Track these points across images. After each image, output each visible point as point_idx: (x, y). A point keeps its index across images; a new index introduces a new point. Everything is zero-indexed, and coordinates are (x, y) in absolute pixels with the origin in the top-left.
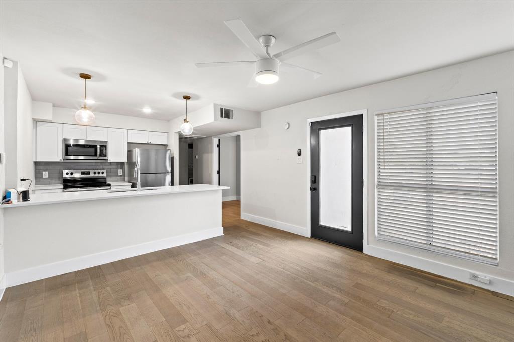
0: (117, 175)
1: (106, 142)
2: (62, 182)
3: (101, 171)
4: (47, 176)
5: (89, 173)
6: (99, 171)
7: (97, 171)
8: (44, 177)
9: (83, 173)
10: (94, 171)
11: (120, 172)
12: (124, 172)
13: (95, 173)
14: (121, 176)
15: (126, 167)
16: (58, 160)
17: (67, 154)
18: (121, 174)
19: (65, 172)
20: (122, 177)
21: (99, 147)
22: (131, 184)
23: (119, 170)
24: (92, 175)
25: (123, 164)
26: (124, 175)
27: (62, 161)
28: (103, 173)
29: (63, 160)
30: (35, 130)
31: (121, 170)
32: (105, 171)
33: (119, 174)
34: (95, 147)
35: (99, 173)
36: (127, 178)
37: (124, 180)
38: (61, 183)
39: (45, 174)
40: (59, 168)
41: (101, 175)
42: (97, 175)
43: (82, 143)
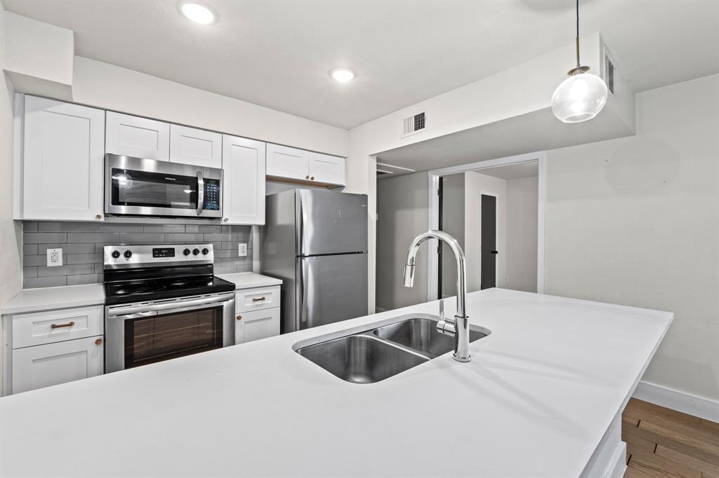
0: (235, 257)
1: (219, 171)
2: (102, 276)
3: (200, 247)
4: (60, 263)
5: (171, 252)
6: (197, 247)
7: (191, 248)
8: (50, 264)
9: (157, 253)
10: (184, 247)
11: (242, 249)
12: (250, 249)
13: (186, 252)
14: (244, 258)
15: (255, 236)
16: (91, 218)
17: (116, 201)
18: (245, 254)
19: (109, 250)
20: (247, 262)
21: (201, 182)
22: (281, 282)
23: (241, 245)
24: (179, 258)
25: (247, 229)
26: (250, 257)
27: (102, 219)
28: (205, 252)
29: (106, 215)
30: (18, 121)
31: (245, 245)
32: (210, 247)
33: (241, 254)
34: (192, 182)
35: (196, 252)
36: (256, 264)
37: (251, 270)
38: (98, 282)
39: (55, 257)
40: (95, 238)
41: (200, 257)
42: (191, 257)
43: (149, 166)
